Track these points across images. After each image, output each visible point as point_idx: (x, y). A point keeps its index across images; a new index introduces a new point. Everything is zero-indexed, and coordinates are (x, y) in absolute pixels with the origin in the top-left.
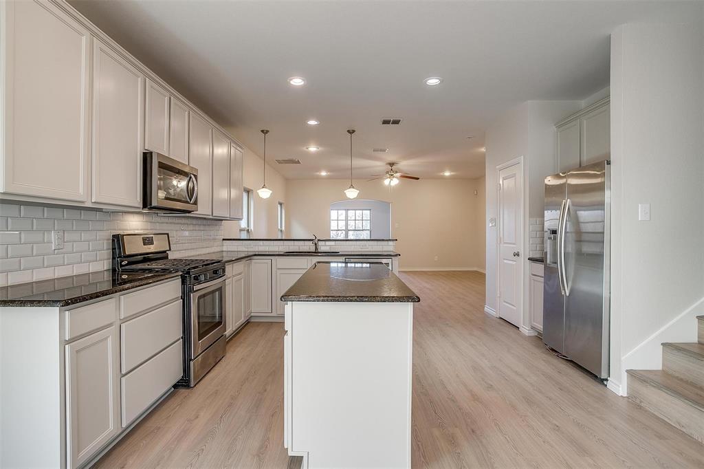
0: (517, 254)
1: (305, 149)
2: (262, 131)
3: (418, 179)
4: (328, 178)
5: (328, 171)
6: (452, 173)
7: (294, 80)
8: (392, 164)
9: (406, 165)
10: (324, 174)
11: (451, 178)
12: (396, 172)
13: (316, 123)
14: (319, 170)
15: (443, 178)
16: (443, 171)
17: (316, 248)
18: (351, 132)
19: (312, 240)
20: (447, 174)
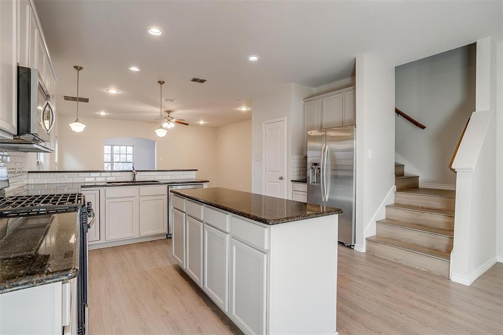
0: (281, 178)
1: (105, 90)
2: (76, 67)
3: (187, 124)
4: (107, 118)
5: (107, 110)
6: (205, 122)
7: (152, 30)
8: (169, 112)
9: (180, 113)
10: (103, 113)
11: (204, 126)
12: (173, 118)
13: (138, 70)
14: (99, 110)
15: (199, 126)
16: (199, 120)
17: (134, 178)
18: (162, 83)
19: (132, 171)
20: (202, 122)
